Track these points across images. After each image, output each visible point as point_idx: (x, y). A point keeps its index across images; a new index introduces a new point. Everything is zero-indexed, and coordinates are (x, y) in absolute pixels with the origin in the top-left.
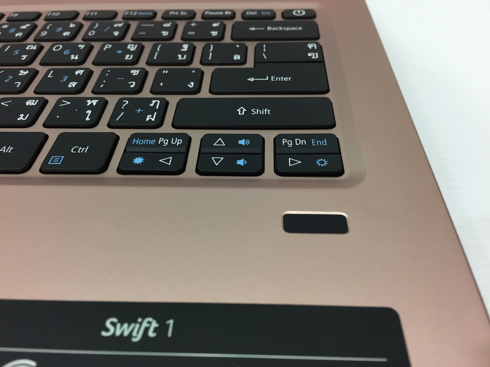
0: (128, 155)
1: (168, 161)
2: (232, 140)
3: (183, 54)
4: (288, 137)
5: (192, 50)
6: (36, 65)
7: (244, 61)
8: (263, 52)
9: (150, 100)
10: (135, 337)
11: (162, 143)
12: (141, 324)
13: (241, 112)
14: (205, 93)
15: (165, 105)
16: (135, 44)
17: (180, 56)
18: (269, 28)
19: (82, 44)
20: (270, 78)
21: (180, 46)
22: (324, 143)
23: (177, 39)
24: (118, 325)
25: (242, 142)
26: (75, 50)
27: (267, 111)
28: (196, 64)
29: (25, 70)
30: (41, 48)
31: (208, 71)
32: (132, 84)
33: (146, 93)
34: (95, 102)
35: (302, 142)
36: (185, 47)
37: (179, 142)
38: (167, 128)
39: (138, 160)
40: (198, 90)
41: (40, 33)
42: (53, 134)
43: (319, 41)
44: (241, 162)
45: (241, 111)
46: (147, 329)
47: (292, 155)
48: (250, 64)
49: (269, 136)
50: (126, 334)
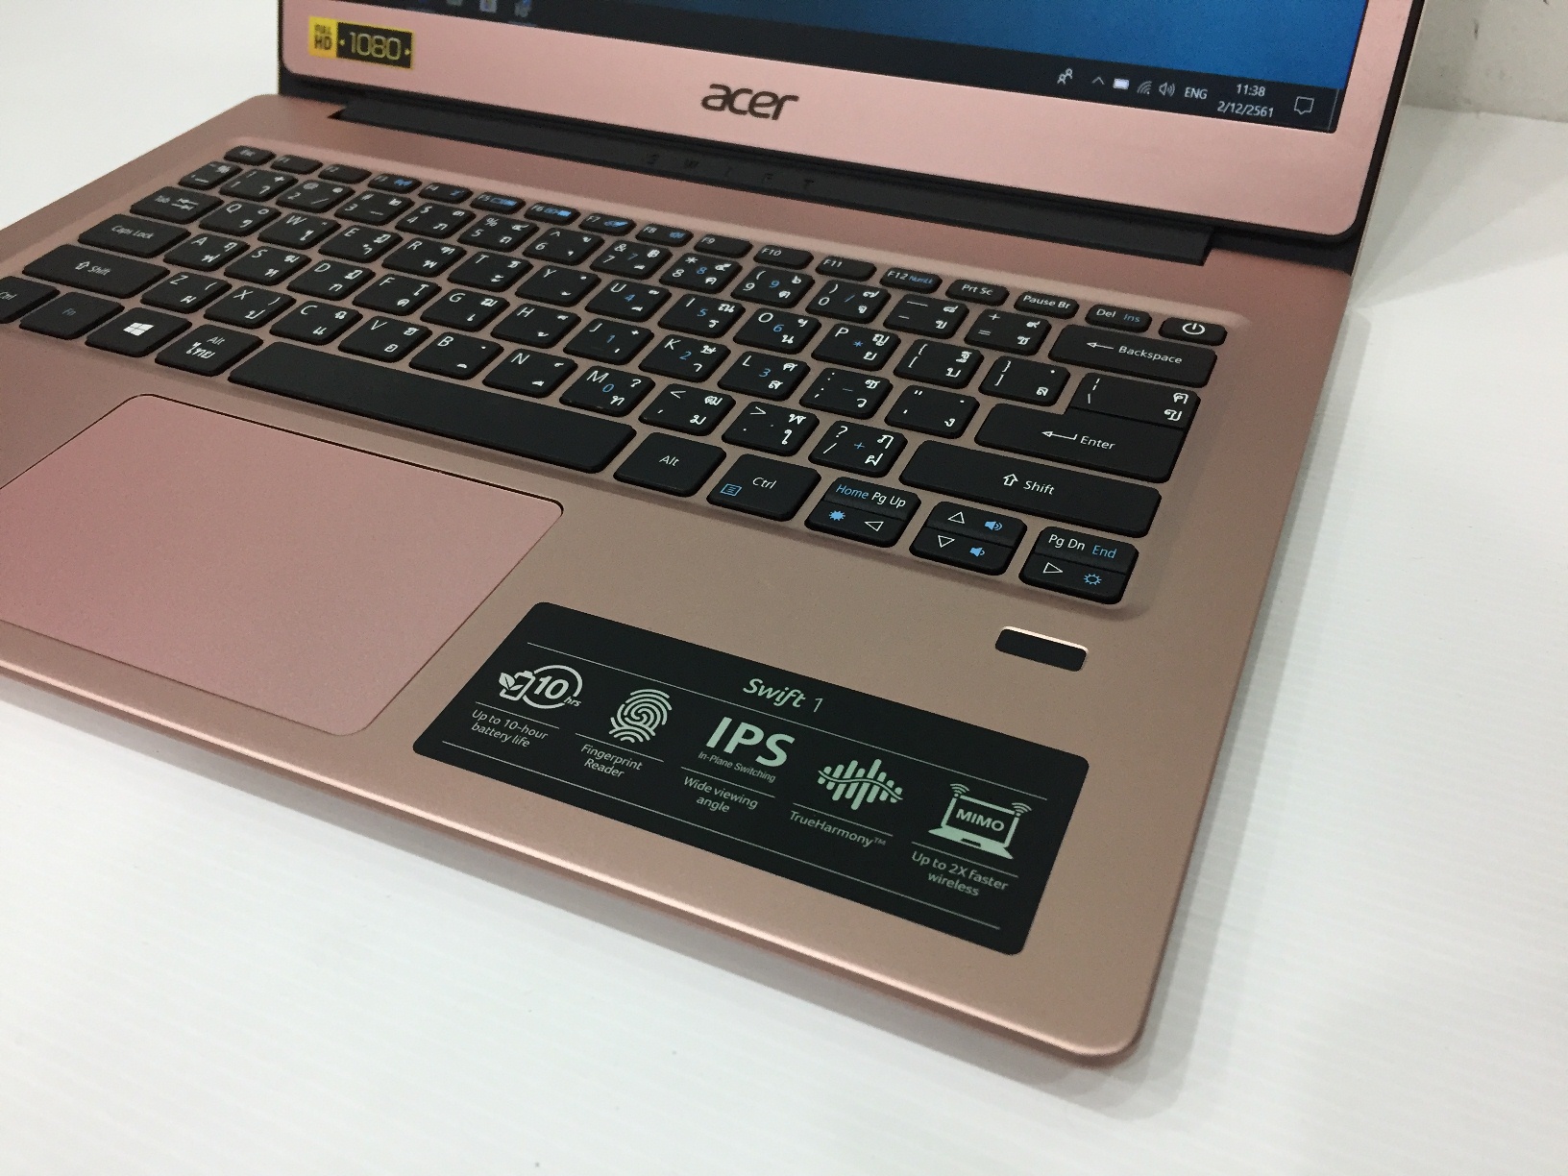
0: (825, 505)
1: (876, 526)
2: (976, 518)
3: (957, 366)
4: (1061, 533)
5: (977, 361)
6: (727, 340)
7: (1051, 400)
8: (1090, 391)
9: (880, 433)
10: (778, 703)
11: (877, 499)
12: (787, 693)
13: (1009, 482)
14: (967, 441)
15: (901, 444)
16: (886, 335)
17: (950, 370)
18: (1123, 349)
19: (805, 318)
20: (1079, 438)
21: (958, 351)
22: (1112, 554)
23: (958, 340)
24: (763, 687)
25: (990, 525)
26: (791, 327)
27: (1049, 489)
28: (972, 389)
29: (711, 346)
30: (740, 311)
31: (987, 404)
32: (862, 402)
33: (878, 421)
34: (800, 419)
35: (1081, 545)
36: (966, 355)
37: (900, 503)
38: (891, 480)
39: (837, 515)
40: (957, 432)
41: (742, 285)
42: (734, 453)
43: (1201, 392)
44: (976, 552)
45: (1010, 480)
46: (792, 699)
47: (1057, 561)
48: (1060, 408)
49: (1035, 526)
50: (769, 696)
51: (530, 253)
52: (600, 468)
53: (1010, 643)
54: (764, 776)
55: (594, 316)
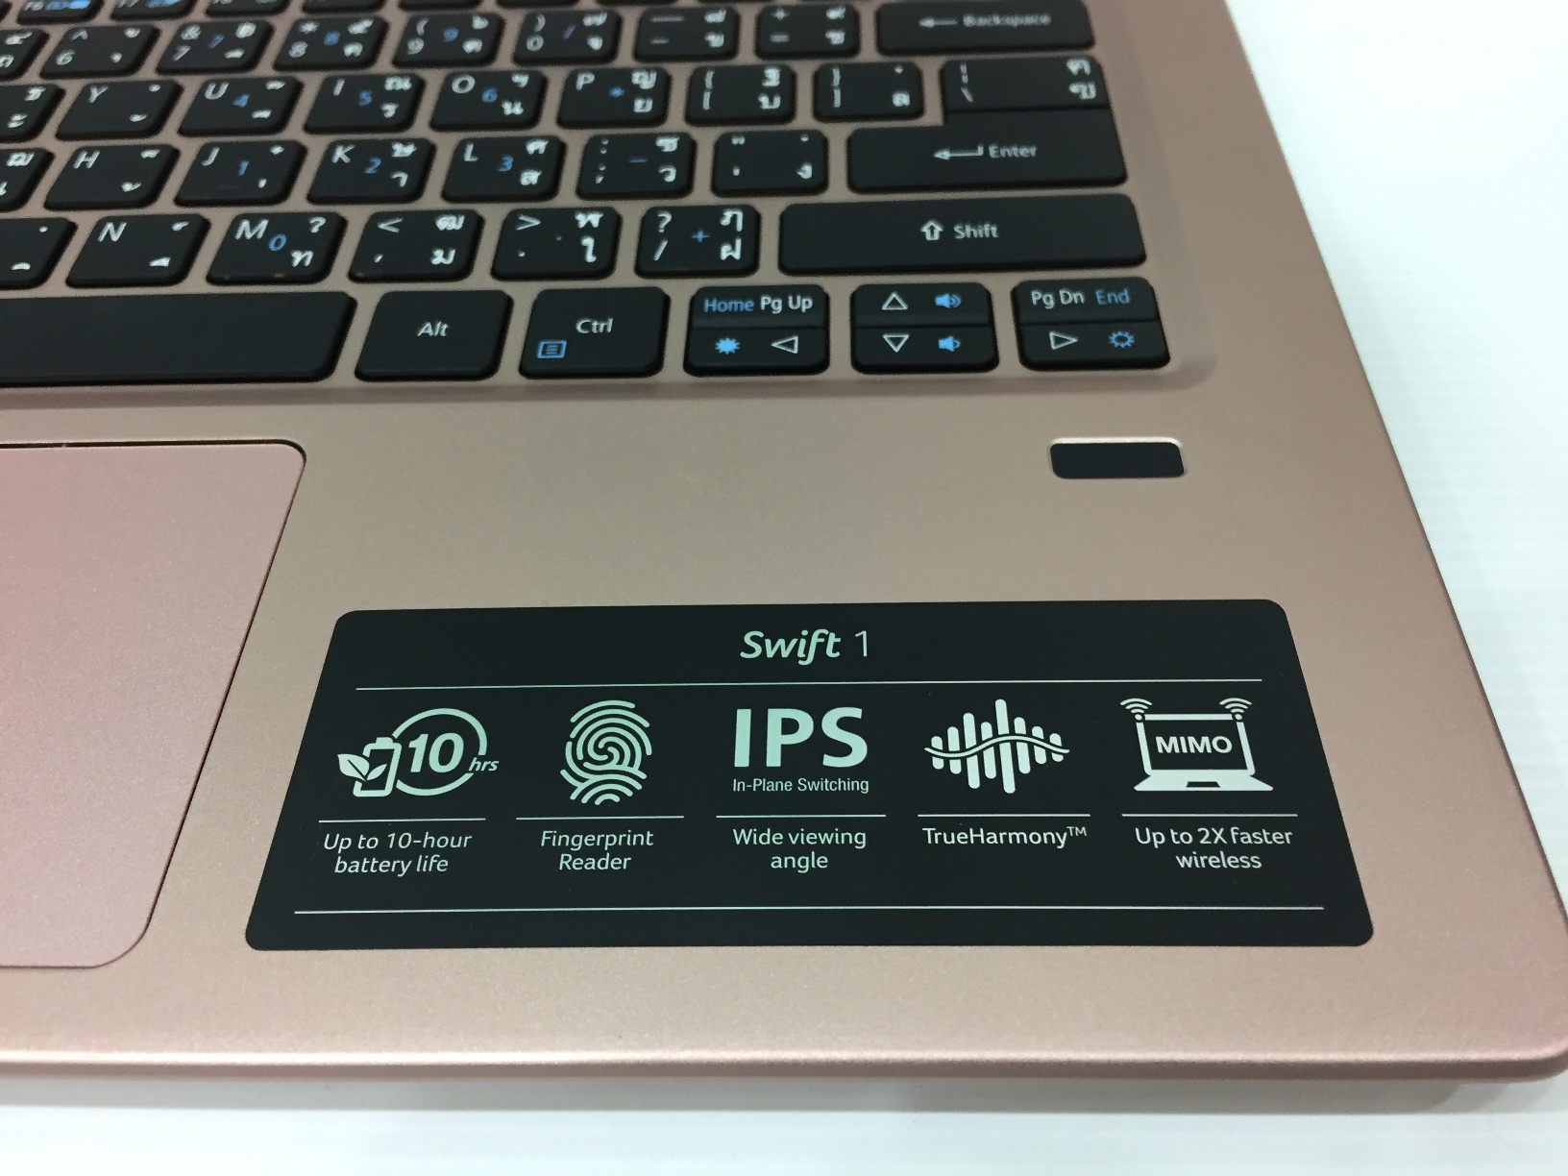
0: (700, 336)
1: (791, 345)
2: (923, 298)
3: (771, 93)
4: (1044, 286)
5: (789, 80)
6: (422, 129)
7: (917, 109)
8: (962, 85)
9: (719, 211)
10: (804, 659)
11: (768, 307)
12: (808, 639)
13: (932, 233)
14: (838, 191)
15: (756, 221)
16: (648, 70)
17: (764, 100)
18: (969, 21)
19: (520, 73)
20: (986, 151)
21: (759, 74)
22: (1124, 297)
23: (746, 56)
24: (768, 642)
25: (943, 301)
26: (512, 93)
27: (989, 230)
28: (804, 118)
29: (405, 142)
30: (419, 84)
31: (838, 135)
32: (668, 173)
33: (702, 194)
34: (595, 219)
35: (1076, 297)
36: (773, 76)
37: (805, 304)
38: (768, 272)
39: (727, 346)
40: (820, 183)
41: (403, 46)
42: (524, 295)
43: (1096, 51)
44: (947, 343)
45: (932, 231)
46: (821, 648)
47: (1057, 325)
48: (933, 115)
49: (1000, 286)
50: (785, 654)
51: (50, 72)
52: (327, 369)
53: (1072, 462)
54: (849, 785)
55: (197, 143)
